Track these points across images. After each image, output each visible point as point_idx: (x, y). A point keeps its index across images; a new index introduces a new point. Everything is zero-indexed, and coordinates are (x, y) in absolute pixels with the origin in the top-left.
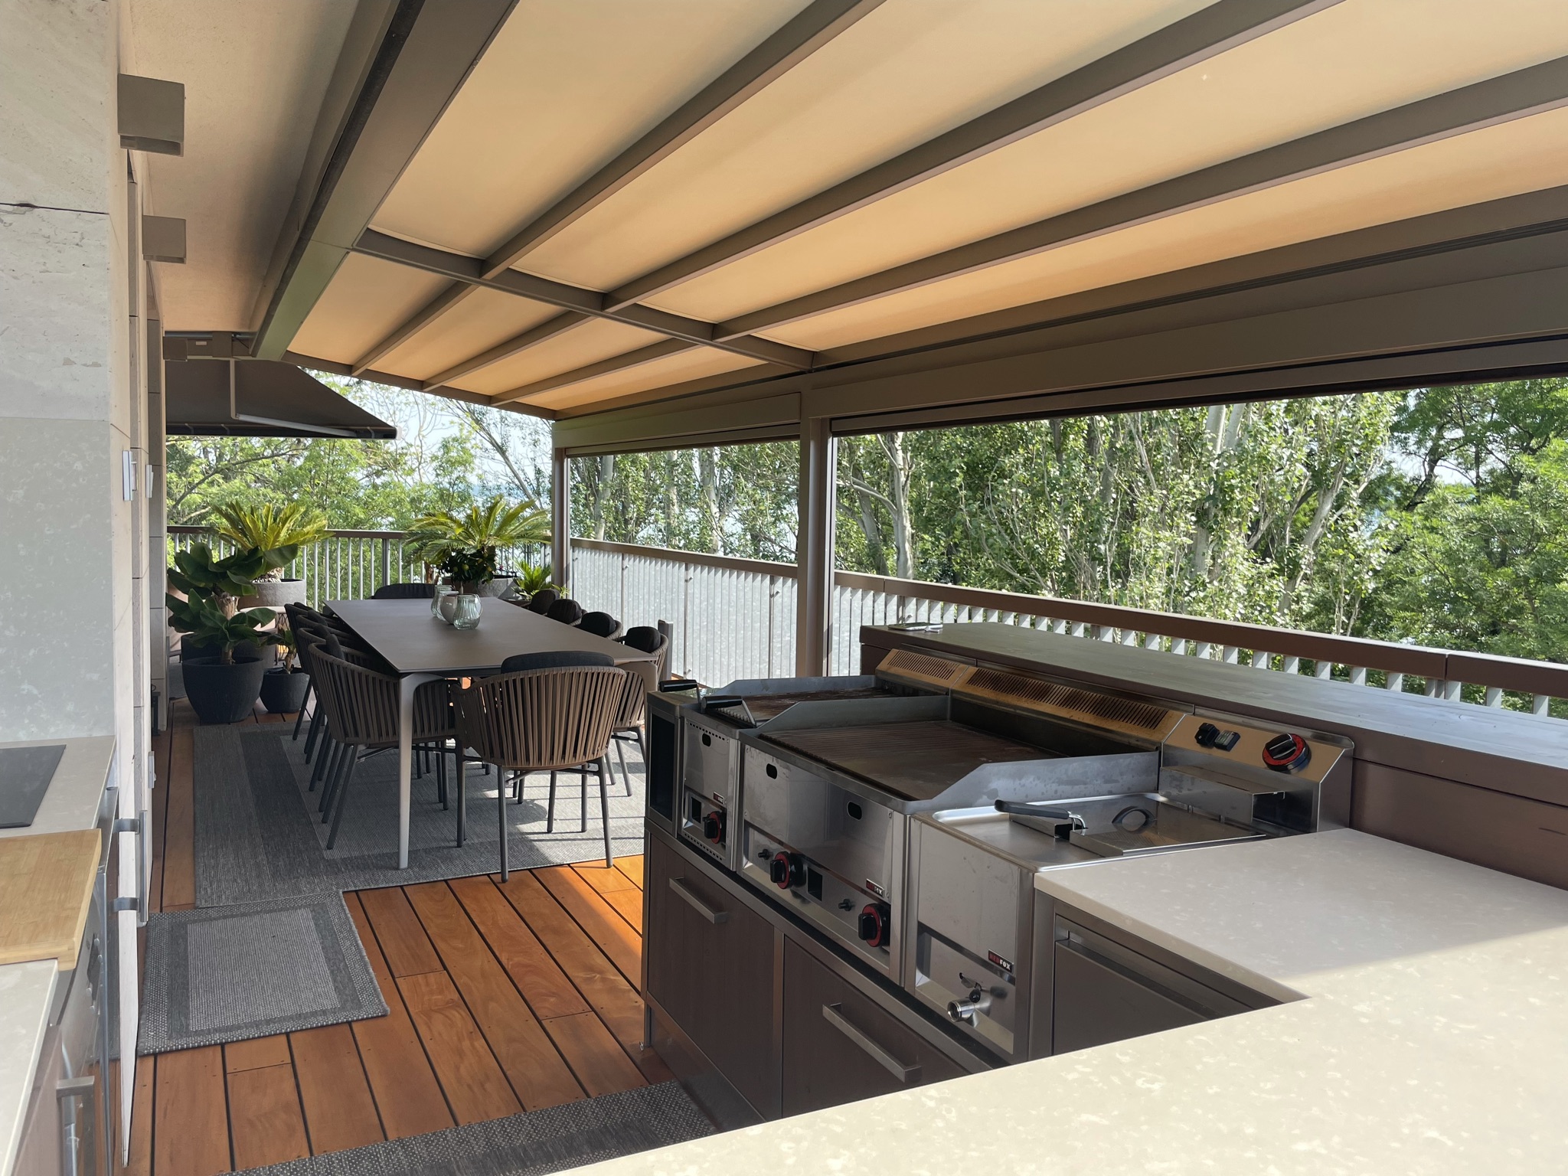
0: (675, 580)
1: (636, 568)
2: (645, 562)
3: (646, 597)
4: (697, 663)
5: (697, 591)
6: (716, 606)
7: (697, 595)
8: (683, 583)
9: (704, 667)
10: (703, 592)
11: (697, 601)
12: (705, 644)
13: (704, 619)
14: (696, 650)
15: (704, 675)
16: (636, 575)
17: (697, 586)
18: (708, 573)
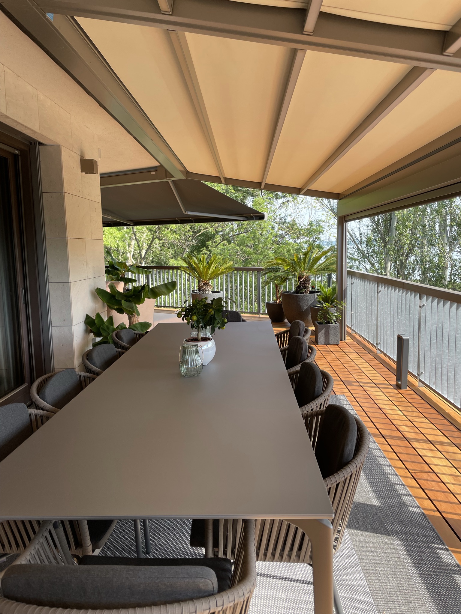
0: (412, 305)
1: (386, 293)
2: (391, 290)
3: (392, 313)
4: (428, 369)
5: (428, 315)
6: (444, 330)
7: (428, 319)
8: (417, 307)
9: (434, 374)
10: (433, 317)
11: (428, 323)
12: (434, 357)
13: (434, 338)
14: (427, 359)
15: (434, 380)
16: (386, 297)
17: (429, 312)
18: (438, 304)
